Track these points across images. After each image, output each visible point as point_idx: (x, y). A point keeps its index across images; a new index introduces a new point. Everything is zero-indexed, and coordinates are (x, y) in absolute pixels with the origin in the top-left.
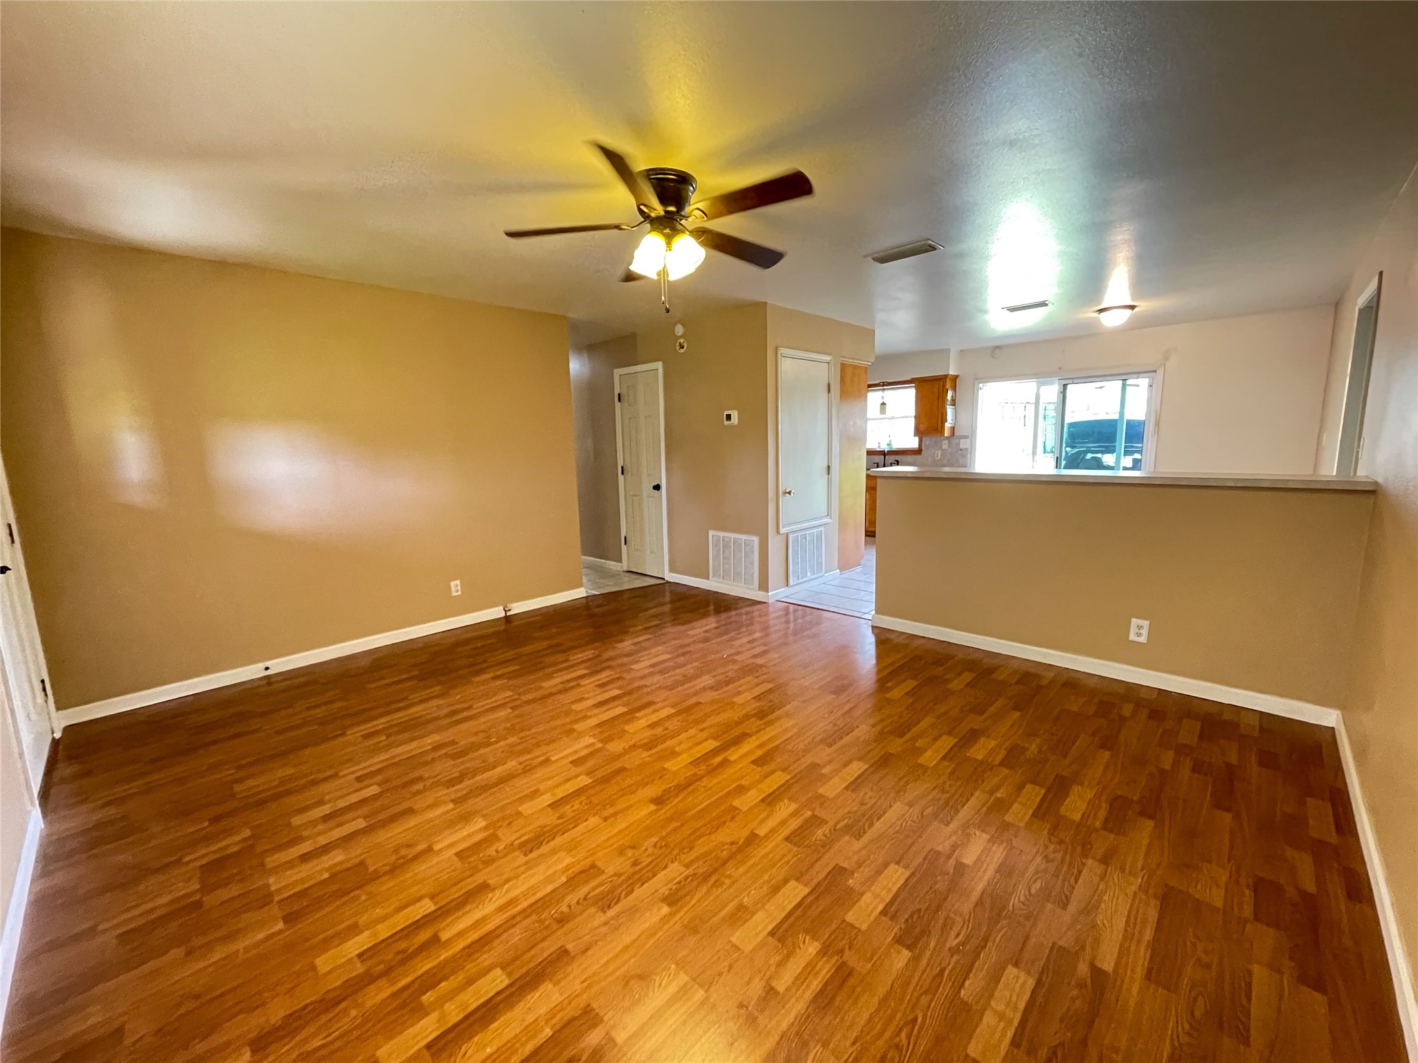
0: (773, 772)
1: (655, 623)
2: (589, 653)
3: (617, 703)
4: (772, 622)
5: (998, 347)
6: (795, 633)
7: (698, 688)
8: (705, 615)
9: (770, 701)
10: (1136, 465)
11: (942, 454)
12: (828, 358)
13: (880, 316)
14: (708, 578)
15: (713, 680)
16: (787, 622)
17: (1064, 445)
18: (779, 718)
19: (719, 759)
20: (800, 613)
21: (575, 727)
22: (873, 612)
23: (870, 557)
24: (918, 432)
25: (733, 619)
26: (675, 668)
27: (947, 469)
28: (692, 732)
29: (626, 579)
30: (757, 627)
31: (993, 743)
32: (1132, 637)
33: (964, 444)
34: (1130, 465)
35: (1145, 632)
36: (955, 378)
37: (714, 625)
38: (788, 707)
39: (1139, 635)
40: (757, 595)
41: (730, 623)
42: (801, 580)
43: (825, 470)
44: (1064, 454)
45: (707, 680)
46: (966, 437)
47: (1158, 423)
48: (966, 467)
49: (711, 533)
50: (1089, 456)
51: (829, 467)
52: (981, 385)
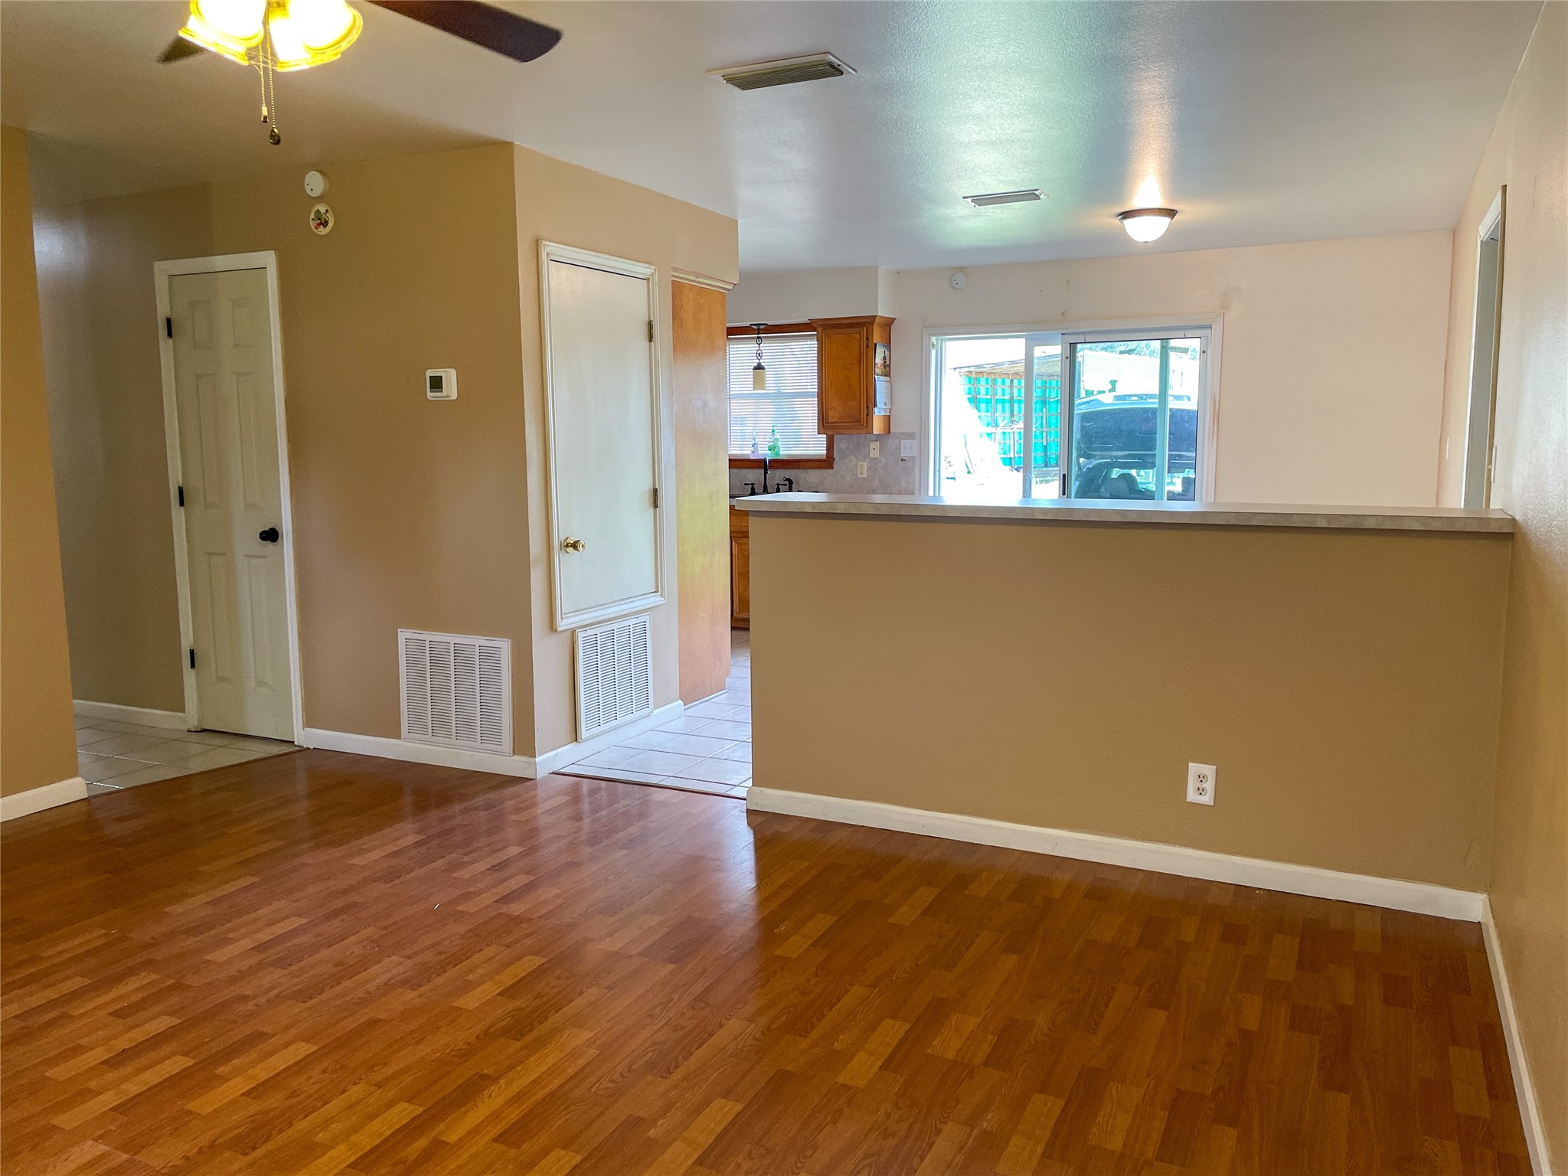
0: (545, 1152)
1: (267, 847)
2: (91, 936)
3: (167, 1049)
4: (543, 821)
5: (961, 269)
6: (594, 839)
7: (371, 987)
8: (392, 818)
9: (539, 996)
10: (1189, 490)
11: (869, 469)
12: (645, 270)
13: (745, 194)
14: (397, 735)
15: (409, 963)
16: (578, 817)
17: (1075, 455)
18: (557, 1030)
19: (421, 1143)
20: (603, 796)
21: (59, 1120)
22: (750, 783)
23: (740, 673)
24: (825, 424)
25: (457, 821)
26: (315, 949)
27: (878, 498)
28: (355, 1091)
29: (194, 748)
30: (511, 833)
31: (972, 1022)
32: (1192, 796)
33: (907, 449)
34: (1178, 488)
35: (1209, 786)
36: (888, 323)
37: (412, 839)
38: (579, 1003)
39: (1201, 791)
40: (511, 765)
41: (450, 831)
42: (604, 727)
43: (648, 499)
44: (1075, 470)
45: (394, 966)
46: (910, 436)
47: (1216, 418)
48: (913, 493)
49: (403, 635)
50: (1116, 473)
51: (655, 491)
52: (934, 339)
